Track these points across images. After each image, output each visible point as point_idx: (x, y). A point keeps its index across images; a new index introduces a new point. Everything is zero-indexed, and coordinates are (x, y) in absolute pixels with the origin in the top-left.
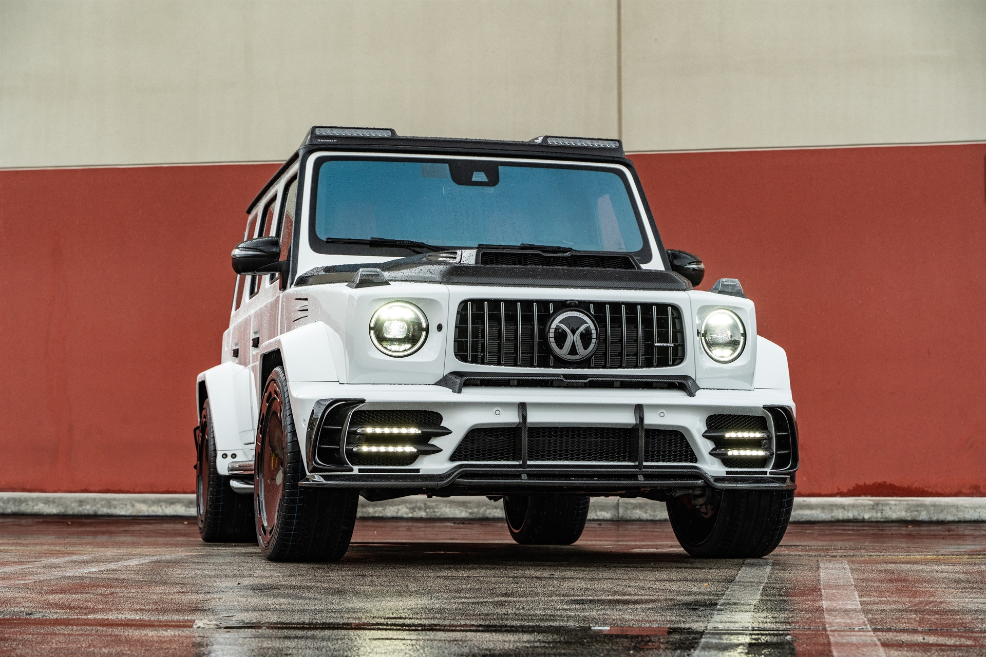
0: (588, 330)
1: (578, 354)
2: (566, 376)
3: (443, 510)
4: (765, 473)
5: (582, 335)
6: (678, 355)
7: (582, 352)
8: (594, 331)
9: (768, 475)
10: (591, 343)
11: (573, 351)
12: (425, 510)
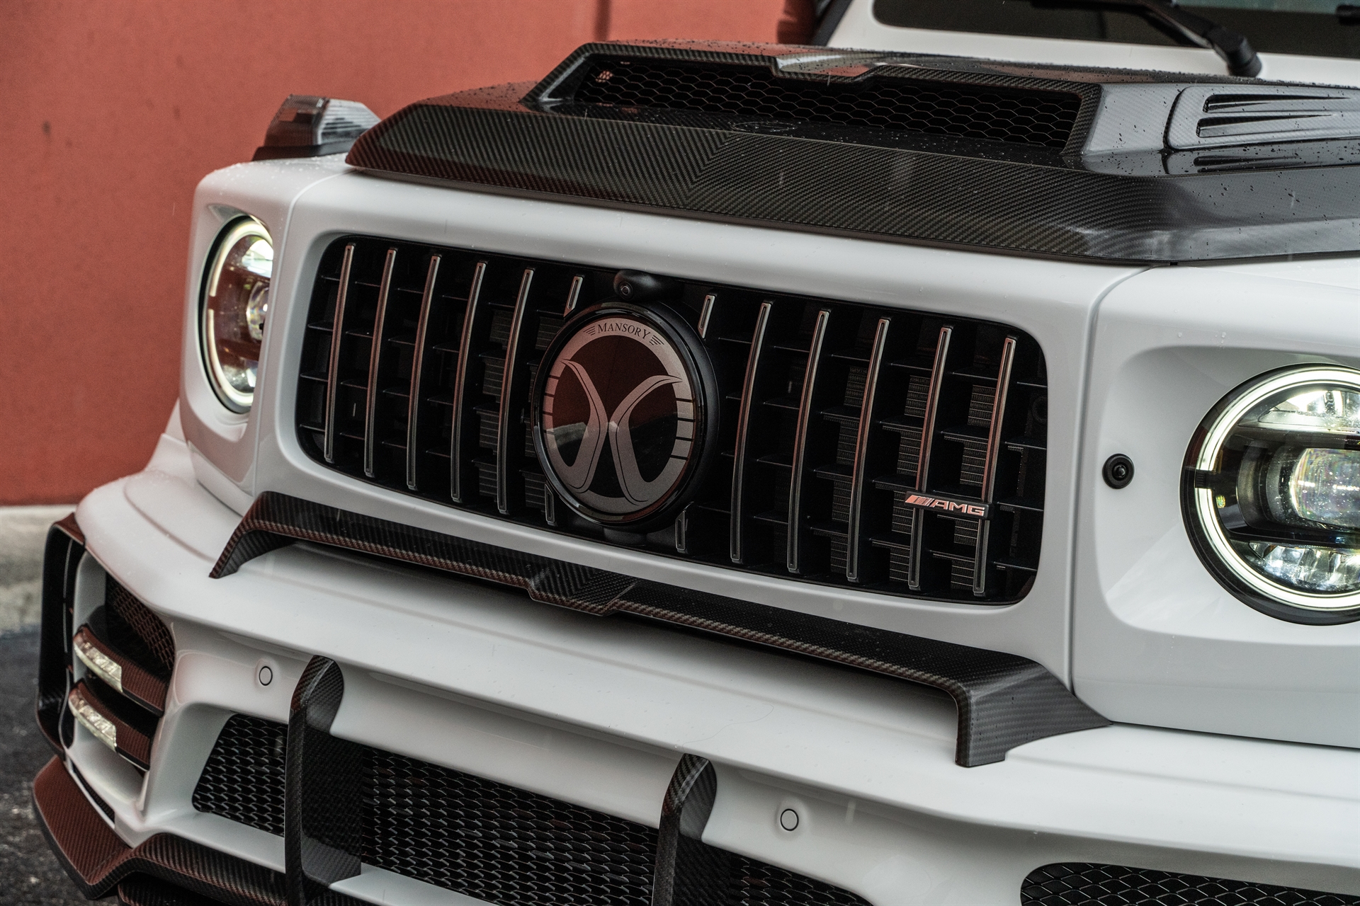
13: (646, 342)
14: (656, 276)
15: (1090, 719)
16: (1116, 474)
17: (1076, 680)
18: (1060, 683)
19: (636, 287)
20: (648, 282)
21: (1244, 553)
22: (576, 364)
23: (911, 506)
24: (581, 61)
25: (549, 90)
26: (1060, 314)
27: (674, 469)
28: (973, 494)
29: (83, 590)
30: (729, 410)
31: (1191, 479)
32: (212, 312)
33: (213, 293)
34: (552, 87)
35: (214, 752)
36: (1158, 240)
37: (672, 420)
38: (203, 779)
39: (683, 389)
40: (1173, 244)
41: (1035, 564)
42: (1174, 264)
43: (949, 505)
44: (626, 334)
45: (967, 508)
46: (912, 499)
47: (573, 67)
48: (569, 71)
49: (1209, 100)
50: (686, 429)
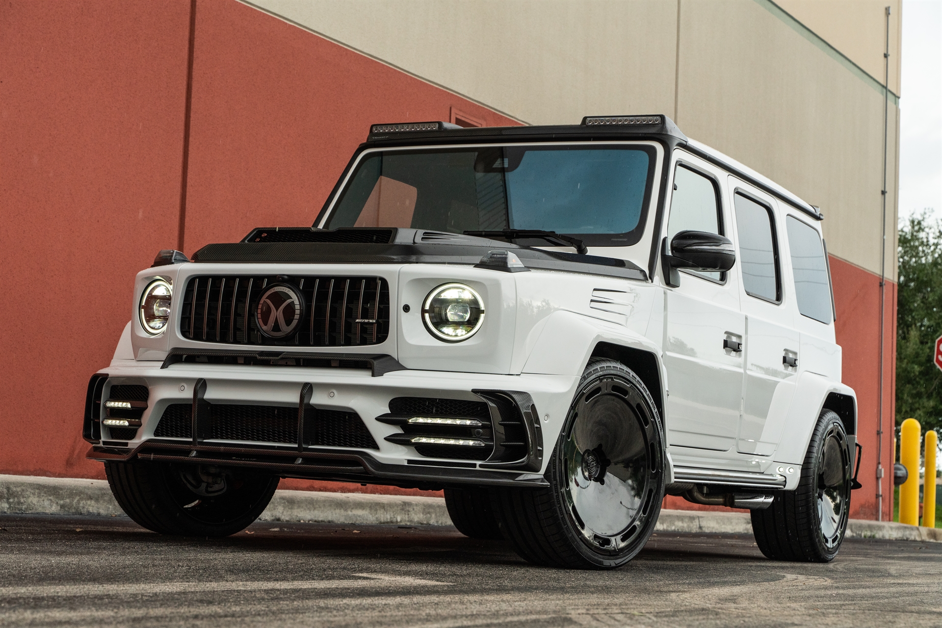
0: (291, 306)
1: (281, 331)
2: (262, 353)
3: (30, 500)
4: (474, 465)
5: (285, 311)
6: (382, 333)
7: (286, 329)
8: (297, 307)
9: (478, 468)
10: (293, 319)
11: (276, 328)
12: (8, 499)
13: (286, 292)
14: (287, 275)
15: (403, 368)
16: (406, 309)
17: (399, 357)
18: (395, 359)
19: (283, 278)
20: (286, 277)
21: (436, 328)
22: (268, 300)
23: (357, 322)
24: (255, 232)
25: (247, 240)
26: (391, 273)
27: (295, 322)
28: (373, 319)
29: (104, 392)
30: (309, 307)
31: (424, 311)
32: (143, 310)
33: (143, 304)
34: (248, 239)
35: (162, 418)
36: (414, 258)
37: (294, 310)
38: (158, 427)
39: (297, 302)
40: (417, 259)
41: (388, 334)
42: (417, 263)
43: (366, 321)
44: (281, 290)
45: (371, 321)
46: (357, 321)
47: (253, 234)
48: (252, 235)
49: (424, 233)
50: (298, 312)
